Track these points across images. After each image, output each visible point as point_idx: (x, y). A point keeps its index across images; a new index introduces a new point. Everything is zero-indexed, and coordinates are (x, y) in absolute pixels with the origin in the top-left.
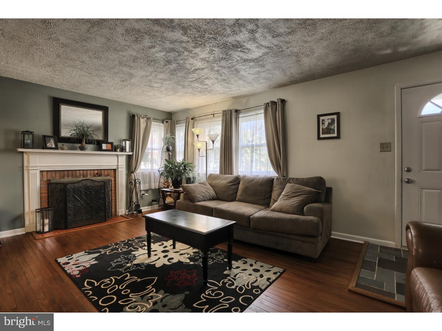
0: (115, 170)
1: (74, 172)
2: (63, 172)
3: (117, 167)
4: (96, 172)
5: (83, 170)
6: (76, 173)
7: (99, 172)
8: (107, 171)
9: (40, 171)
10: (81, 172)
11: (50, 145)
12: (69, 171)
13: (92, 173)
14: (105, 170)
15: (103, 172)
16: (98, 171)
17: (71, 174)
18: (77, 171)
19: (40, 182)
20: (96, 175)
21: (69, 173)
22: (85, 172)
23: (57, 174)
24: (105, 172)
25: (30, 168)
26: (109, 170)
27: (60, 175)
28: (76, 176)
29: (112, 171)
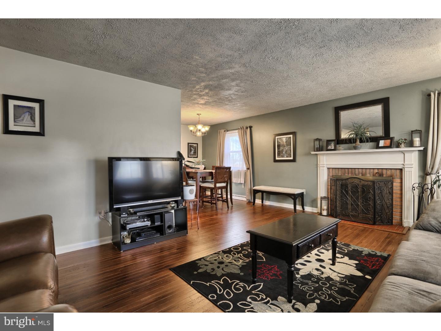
0: (401, 170)
1: (353, 170)
2: (344, 169)
3: (402, 166)
4: (376, 171)
5: (362, 169)
6: (355, 172)
7: (380, 172)
8: (390, 171)
9: (328, 168)
10: (360, 170)
11: (330, 148)
12: (349, 169)
13: (372, 172)
14: (387, 170)
15: (384, 171)
16: (378, 170)
17: (351, 172)
18: (356, 169)
19: (328, 177)
20: (375, 174)
21: (349, 171)
22: (364, 171)
23: (339, 171)
24: (388, 172)
25: (320, 166)
26: (392, 170)
27: (342, 172)
28: (355, 174)
29: (398, 171)
